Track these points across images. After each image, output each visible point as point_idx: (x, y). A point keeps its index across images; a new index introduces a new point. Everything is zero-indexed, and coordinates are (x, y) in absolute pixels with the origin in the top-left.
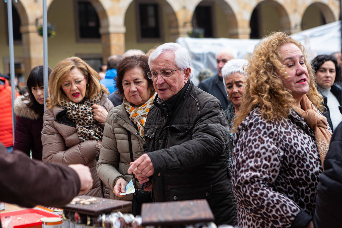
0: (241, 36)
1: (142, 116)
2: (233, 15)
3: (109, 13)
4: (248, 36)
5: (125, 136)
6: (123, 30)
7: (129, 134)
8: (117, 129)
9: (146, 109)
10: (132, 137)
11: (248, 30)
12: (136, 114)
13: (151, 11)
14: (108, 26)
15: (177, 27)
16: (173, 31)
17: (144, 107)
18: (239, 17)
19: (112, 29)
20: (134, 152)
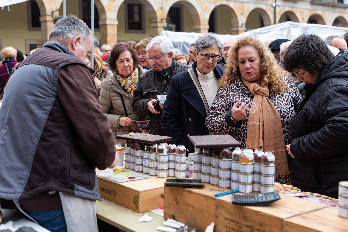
0: (202, 31)
1: (131, 84)
2: (197, 15)
3: (106, 10)
4: (207, 31)
5: (119, 98)
6: (116, 23)
7: (121, 96)
8: (113, 94)
9: (133, 79)
10: (124, 98)
11: (208, 27)
12: (127, 83)
13: (136, 9)
14: (105, 19)
15: (156, 22)
16: (152, 25)
17: (131, 78)
18: (201, 17)
19: (108, 22)
20: (126, 107)
